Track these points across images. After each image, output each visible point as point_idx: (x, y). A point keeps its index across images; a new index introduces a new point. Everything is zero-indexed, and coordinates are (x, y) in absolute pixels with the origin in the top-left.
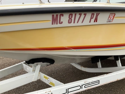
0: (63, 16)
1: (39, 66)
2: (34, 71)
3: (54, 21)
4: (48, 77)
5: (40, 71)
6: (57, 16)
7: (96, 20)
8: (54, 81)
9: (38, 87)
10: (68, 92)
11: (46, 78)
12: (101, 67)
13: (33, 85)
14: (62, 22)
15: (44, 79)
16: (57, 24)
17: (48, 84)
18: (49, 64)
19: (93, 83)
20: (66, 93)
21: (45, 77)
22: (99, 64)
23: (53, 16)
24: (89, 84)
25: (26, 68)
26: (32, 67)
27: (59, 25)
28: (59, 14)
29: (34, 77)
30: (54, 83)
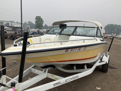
0: (69, 49)
3: (66, 51)
7: (80, 50)
12: (75, 69)
14: (68, 51)
15: (51, 76)
19: (76, 77)
22: (75, 67)
24: (74, 77)
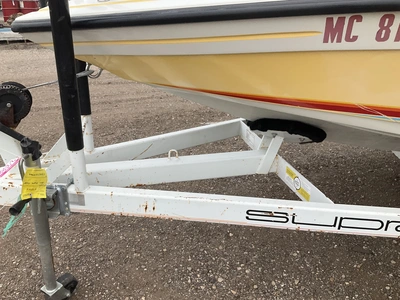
0: (360, 19)
1: (278, 139)
2: (264, 148)
3: (331, 33)
4: (297, 173)
5: (278, 153)
6: (342, 20)
8: (309, 188)
9: (273, 191)
10: (340, 226)
11: (291, 174)
13: (259, 182)
14: (355, 38)
15: (287, 175)
16: (339, 41)
17: (295, 190)
18: (307, 139)
20: (334, 226)
21: (288, 171)
23: (330, 21)
25: (248, 136)
26: (260, 136)
27: (344, 45)
28: (348, 17)
29: (262, 162)
30: (309, 193)
